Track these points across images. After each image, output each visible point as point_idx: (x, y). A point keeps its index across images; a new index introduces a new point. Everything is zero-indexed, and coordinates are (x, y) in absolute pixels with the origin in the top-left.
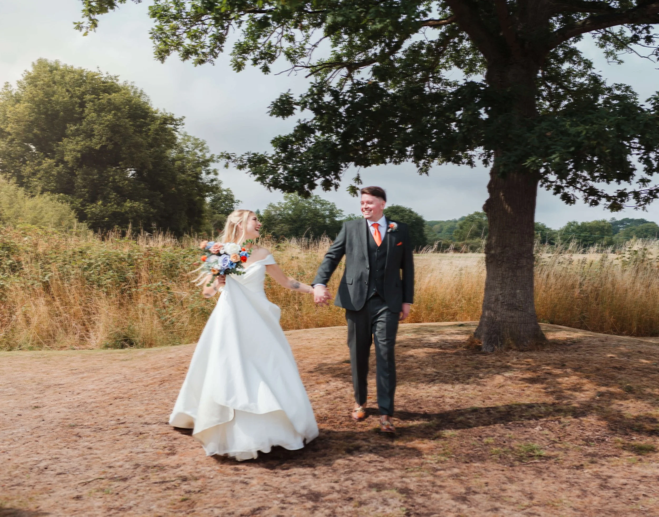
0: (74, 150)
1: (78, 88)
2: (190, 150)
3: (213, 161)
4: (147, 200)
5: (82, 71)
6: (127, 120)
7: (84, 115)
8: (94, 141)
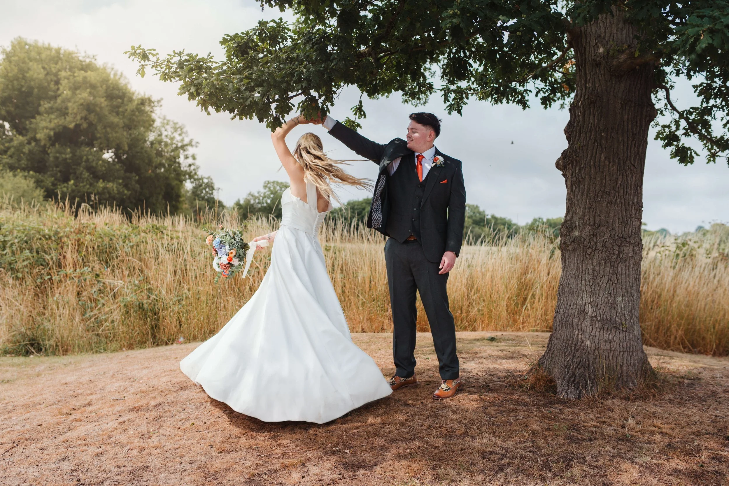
0: (47, 128)
1: (54, 65)
2: (170, 133)
3: (192, 146)
4: (121, 181)
5: (60, 49)
6: (103, 100)
7: (59, 92)
8: (68, 119)
